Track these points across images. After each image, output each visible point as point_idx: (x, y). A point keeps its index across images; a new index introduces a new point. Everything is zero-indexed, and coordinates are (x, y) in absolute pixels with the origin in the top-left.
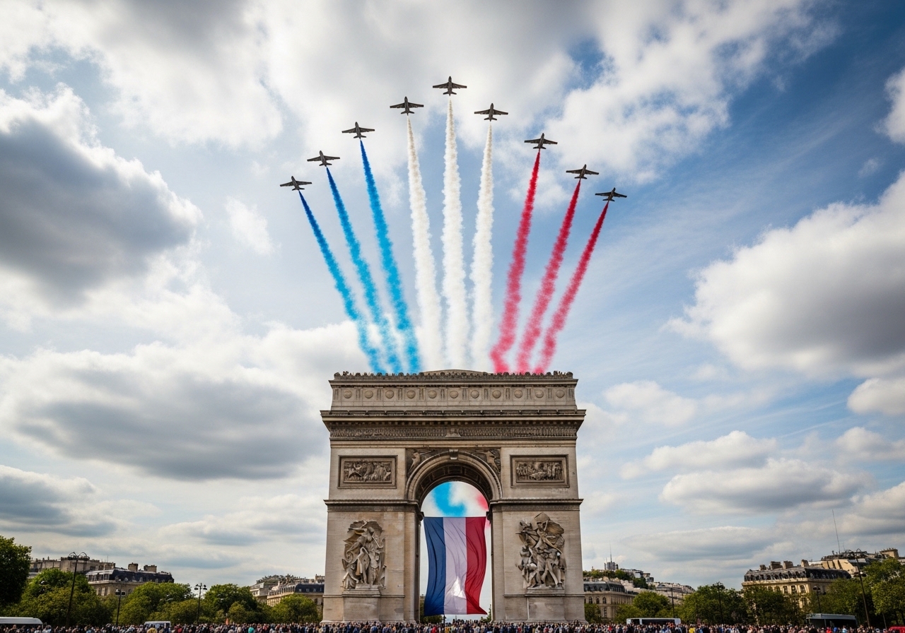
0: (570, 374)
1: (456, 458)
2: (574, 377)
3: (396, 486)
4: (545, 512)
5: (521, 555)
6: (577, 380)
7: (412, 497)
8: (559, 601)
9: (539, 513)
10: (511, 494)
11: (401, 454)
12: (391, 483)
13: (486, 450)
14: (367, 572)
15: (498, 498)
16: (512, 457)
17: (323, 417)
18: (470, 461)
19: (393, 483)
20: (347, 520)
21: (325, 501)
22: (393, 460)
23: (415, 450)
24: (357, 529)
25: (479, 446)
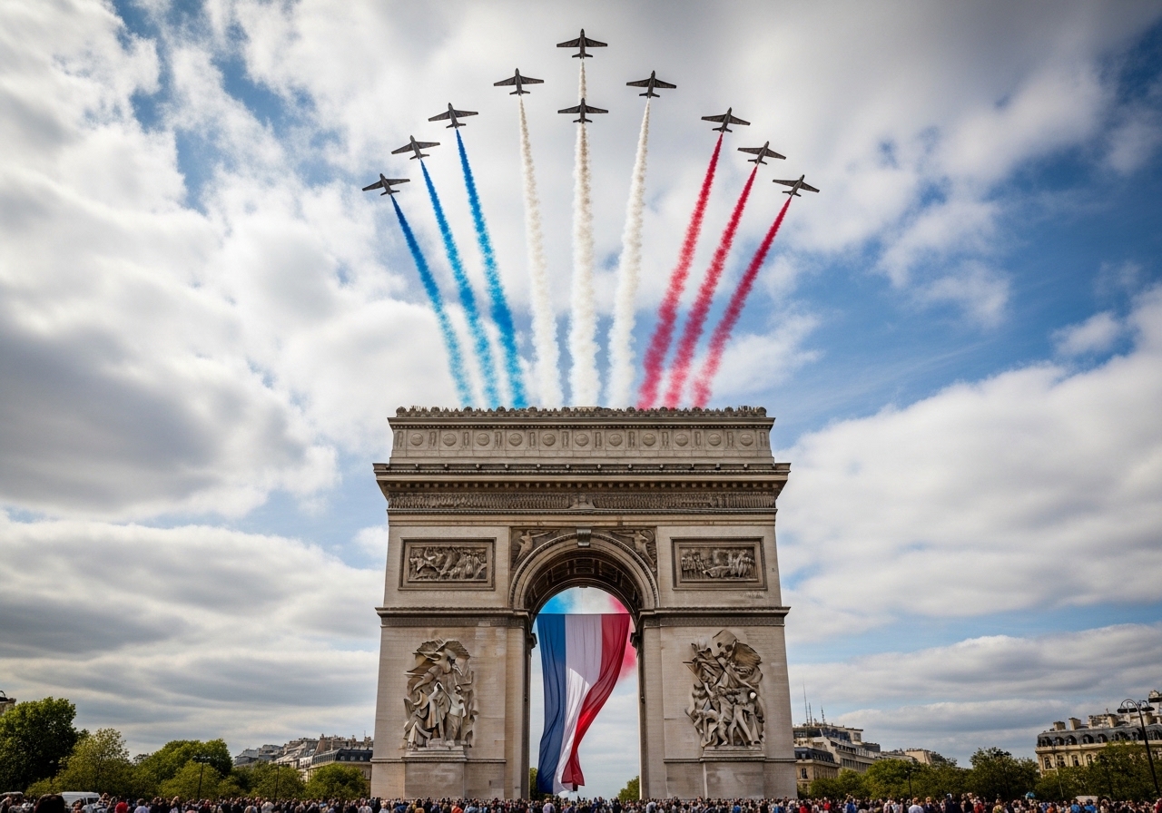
0: (763, 410)
1: (587, 544)
2: (769, 415)
3: (493, 588)
4: (730, 629)
5: (694, 696)
6: (773, 420)
7: (520, 604)
8: (757, 768)
9: (720, 629)
10: (674, 599)
11: (501, 534)
12: (486, 582)
13: (634, 530)
14: (445, 722)
15: (652, 607)
16: (674, 541)
17: (378, 474)
18: (607, 547)
19: (489, 584)
20: (413, 640)
21: (377, 609)
22: (490, 545)
23: (524, 530)
24: (429, 653)
25: (624, 524)
